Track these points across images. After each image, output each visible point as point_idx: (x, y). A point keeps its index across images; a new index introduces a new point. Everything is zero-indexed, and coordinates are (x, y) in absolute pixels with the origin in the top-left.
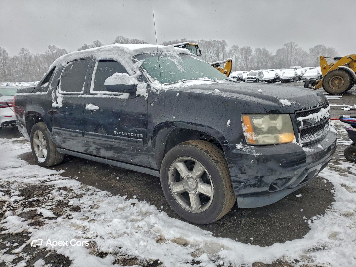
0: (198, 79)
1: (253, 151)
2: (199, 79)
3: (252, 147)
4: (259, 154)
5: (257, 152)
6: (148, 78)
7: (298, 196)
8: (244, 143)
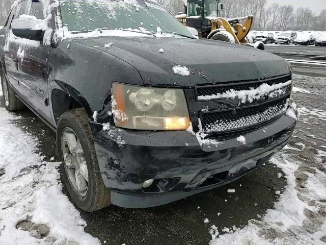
0: (126, 29)
1: (119, 137)
2: (128, 29)
3: (120, 130)
4: (124, 143)
5: (122, 140)
6: (57, 23)
7: (230, 191)
8: (112, 124)
